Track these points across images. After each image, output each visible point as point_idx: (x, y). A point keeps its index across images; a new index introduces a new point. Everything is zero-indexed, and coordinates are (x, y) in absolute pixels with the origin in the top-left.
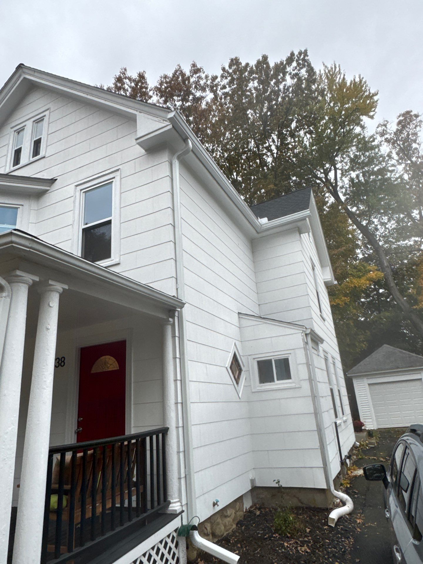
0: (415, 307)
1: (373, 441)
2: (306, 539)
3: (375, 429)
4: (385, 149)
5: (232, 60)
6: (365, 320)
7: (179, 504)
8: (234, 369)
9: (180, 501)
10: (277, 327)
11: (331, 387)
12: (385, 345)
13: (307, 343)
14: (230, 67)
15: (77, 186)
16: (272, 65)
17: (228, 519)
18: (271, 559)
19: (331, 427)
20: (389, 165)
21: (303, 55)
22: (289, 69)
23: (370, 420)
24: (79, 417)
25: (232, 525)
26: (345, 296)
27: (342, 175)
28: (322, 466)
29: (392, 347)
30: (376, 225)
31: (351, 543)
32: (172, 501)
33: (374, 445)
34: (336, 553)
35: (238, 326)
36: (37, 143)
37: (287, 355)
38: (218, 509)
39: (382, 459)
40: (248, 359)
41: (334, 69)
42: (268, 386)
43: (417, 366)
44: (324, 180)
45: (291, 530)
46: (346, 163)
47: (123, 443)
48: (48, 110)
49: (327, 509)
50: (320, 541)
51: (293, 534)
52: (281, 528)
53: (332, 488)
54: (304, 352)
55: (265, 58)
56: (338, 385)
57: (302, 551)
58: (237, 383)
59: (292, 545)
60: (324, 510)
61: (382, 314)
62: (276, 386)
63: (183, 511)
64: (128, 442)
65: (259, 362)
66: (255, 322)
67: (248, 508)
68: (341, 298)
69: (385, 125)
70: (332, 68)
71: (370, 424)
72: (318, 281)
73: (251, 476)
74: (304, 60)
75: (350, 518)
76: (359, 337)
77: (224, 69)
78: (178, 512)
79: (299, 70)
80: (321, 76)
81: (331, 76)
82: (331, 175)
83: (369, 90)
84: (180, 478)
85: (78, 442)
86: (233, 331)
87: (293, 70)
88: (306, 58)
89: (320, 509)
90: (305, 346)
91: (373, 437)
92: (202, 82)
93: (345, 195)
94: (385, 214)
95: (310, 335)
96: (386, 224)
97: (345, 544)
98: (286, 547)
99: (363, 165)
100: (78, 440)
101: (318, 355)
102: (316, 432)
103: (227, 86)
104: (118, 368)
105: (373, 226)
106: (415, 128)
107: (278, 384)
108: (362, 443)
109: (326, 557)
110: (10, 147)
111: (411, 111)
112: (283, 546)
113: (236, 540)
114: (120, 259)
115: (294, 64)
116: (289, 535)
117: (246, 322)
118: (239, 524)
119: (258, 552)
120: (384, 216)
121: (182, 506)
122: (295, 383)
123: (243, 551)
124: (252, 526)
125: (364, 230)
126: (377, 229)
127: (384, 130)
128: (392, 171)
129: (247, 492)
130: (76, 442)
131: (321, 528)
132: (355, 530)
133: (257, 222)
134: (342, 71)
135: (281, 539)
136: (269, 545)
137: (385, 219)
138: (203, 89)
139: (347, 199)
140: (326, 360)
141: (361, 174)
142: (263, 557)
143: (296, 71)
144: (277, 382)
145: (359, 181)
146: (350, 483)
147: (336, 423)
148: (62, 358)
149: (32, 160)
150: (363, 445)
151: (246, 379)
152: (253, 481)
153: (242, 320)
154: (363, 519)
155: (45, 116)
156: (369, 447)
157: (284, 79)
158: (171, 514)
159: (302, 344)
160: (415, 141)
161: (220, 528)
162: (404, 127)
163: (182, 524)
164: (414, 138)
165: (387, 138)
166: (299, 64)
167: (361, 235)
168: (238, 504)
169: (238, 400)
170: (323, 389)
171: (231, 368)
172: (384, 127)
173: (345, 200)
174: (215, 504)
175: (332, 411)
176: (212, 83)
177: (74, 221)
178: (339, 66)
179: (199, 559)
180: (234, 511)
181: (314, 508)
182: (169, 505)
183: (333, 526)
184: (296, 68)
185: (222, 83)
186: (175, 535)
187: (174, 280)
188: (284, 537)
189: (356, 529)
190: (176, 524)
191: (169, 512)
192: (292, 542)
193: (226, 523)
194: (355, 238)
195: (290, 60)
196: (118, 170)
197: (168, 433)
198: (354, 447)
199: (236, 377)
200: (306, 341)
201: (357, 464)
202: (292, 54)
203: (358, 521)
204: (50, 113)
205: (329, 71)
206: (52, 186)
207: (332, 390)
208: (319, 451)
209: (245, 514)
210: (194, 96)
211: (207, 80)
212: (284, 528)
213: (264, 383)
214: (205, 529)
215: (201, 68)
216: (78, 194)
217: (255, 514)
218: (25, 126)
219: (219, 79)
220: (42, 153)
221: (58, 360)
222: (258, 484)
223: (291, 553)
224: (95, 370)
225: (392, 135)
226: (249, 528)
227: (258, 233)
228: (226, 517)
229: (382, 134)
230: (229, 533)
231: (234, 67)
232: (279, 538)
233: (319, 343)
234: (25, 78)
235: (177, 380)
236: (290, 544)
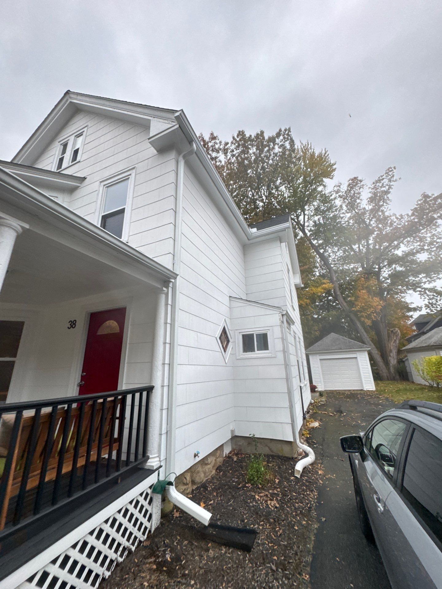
0: (353, 309)
1: (323, 399)
2: (276, 492)
3: (323, 390)
4: (338, 202)
5: (239, 132)
6: (318, 317)
7: (158, 459)
8: (223, 341)
9: (159, 456)
10: (260, 308)
11: (298, 359)
12: (333, 333)
13: (283, 322)
14: (238, 136)
15: (101, 182)
16: (266, 138)
17: (209, 466)
18: (242, 513)
19: (297, 390)
20: (341, 213)
21: (287, 131)
22: (277, 141)
23: (320, 384)
24: (83, 372)
25: (212, 471)
26: (306, 299)
27: (308, 219)
28: (291, 422)
29: (337, 335)
30: (330, 253)
31: (316, 497)
32: (151, 456)
33: (324, 402)
34: (303, 509)
35: (228, 306)
36: (76, 152)
37: (266, 331)
38: (198, 459)
39: (331, 414)
40: (235, 333)
41: (307, 146)
42: (250, 355)
43: (355, 349)
44: (296, 220)
45: (262, 481)
46: (311, 211)
47: (118, 397)
48: (86, 126)
49: (293, 458)
50: (288, 494)
51: (264, 485)
52: (254, 478)
53: (298, 441)
54: (280, 329)
55: (262, 132)
56: (302, 358)
57: (272, 506)
58: (225, 351)
59: (262, 498)
60: (290, 458)
61: (330, 313)
62: (255, 355)
63: (161, 467)
64: (104, 400)
65: (243, 336)
66: (242, 304)
67: (227, 454)
68: (304, 300)
69: (339, 186)
70: (306, 145)
71: (320, 388)
72: (291, 282)
73: (231, 428)
74: (288, 135)
75: (312, 469)
76: (314, 327)
77: (234, 138)
78: (155, 468)
79: (284, 142)
80: (298, 150)
81: (305, 150)
82: (301, 218)
83: (330, 161)
84: (161, 434)
85: (80, 394)
86: (224, 309)
87: (281, 142)
88: (289, 133)
89: (287, 458)
90: (281, 324)
91: (323, 396)
92: (217, 146)
93: (309, 231)
94: (336, 245)
95: (285, 316)
96: (337, 253)
97: (310, 497)
98: (257, 499)
99: (324, 212)
100: (80, 393)
101: (290, 334)
102: (287, 394)
103: (235, 150)
104: (119, 332)
105: (327, 253)
106: (359, 189)
107: (258, 353)
108: (316, 401)
109: (294, 513)
110: (56, 156)
111: (358, 177)
112: (254, 498)
113: (213, 487)
114: (128, 239)
115: (281, 137)
116: (260, 486)
117: (236, 304)
118: (219, 469)
119: (231, 504)
120: (336, 247)
121: (160, 461)
122: (272, 353)
123: (218, 501)
124: (229, 472)
125: (322, 256)
126: (330, 256)
127: (338, 189)
128: (342, 218)
129: (228, 440)
130: (77, 394)
131: (288, 479)
132: (317, 481)
133: (248, 230)
134: (312, 147)
135: (253, 490)
136: (242, 495)
137: (336, 249)
138: (217, 151)
139: (311, 234)
140: (295, 338)
141: (322, 218)
142: (235, 510)
143: (282, 143)
144: (257, 352)
145: (320, 223)
146: (309, 434)
147: (301, 387)
148: (74, 321)
149: (71, 164)
150: (316, 402)
151: (232, 348)
152: (232, 432)
153: (232, 302)
154: (323, 470)
155: (84, 131)
156: (320, 404)
157: (273, 148)
158: (149, 470)
159: (279, 323)
160: (359, 198)
161: (199, 476)
162: (352, 188)
163: (158, 480)
164: (358, 196)
165: (340, 195)
166: (284, 138)
167: (319, 259)
168: (219, 452)
169: (225, 365)
170: (293, 360)
171: (220, 338)
172: (338, 188)
173: (310, 235)
174: (195, 456)
175: (298, 377)
176: (224, 147)
177: (96, 210)
178: (311, 144)
179: (175, 511)
180: (214, 459)
181: (282, 456)
182: (147, 461)
183: (299, 476)
184: (282, 140)
185: (232, 148)
186: (149, 491)
187: (171, 256)
188: (255, 488)
189: (319, 481)
190: (152, 479)
191: (146, 467)
192: (263, 494)
193: (206, 470)
194: (315, 262)
195: (278, 135)
196: (134, 168)
197: (153, 391)
198: (311, 404)
199: (224, 346)
200: (282, 320)
201: (314, 417)
202: (280, 130)
203: (320, 472)
204: (88, 129)
205: (304, 147)
206: (82, 184)
207: (298, 361)
208: (289, 410)
209: (224, 459)
210: (211, 156)
211: (220, 145)
212: (256, 479)
213: (246, 352)
214: (185, 480)
215: (217, 137)
216: (101, 189)
217: (233, 460)
218: (69, 140)
219: (229, 145)
220: (78, 159)
221: (70, 323)
222: (237, 434)
223: (261, 507)
224: (101, 332)
225: (344, 193)
226: (226, 475)
227: (249, 240)
228: (207, 464)
229: (337, 192)
230: (208, 479)
231: (240, 137)
232: (251, 488)
233: (291, 324)
234: (71, 102)
235: (166, 343)
236: (261, 497)
